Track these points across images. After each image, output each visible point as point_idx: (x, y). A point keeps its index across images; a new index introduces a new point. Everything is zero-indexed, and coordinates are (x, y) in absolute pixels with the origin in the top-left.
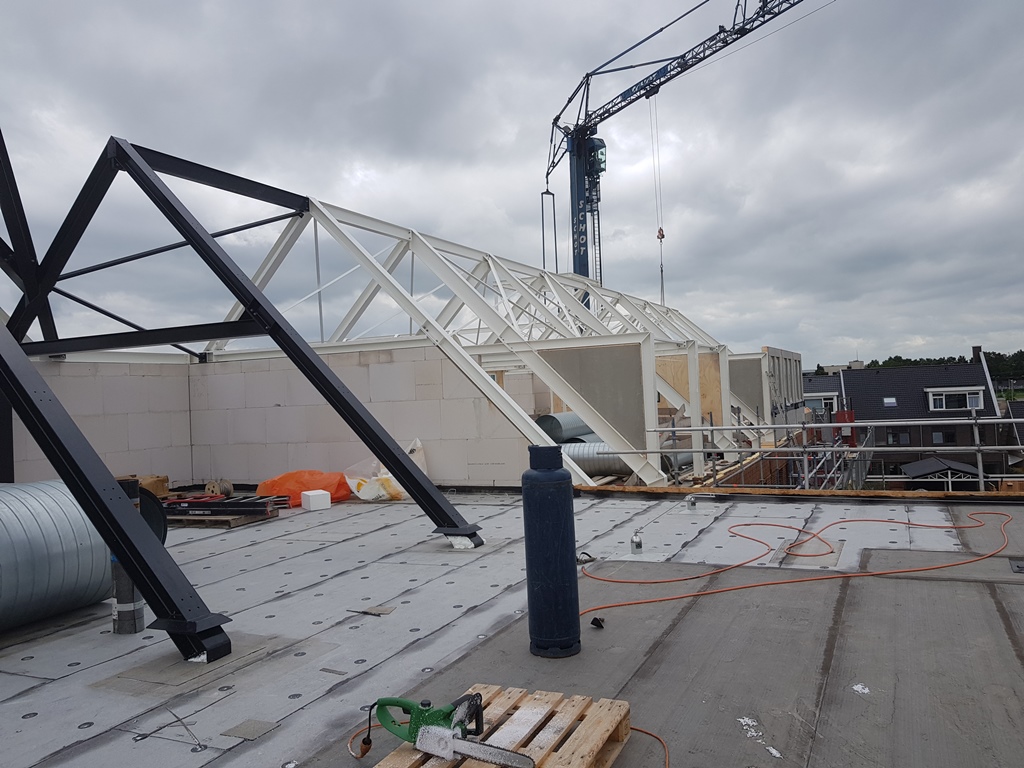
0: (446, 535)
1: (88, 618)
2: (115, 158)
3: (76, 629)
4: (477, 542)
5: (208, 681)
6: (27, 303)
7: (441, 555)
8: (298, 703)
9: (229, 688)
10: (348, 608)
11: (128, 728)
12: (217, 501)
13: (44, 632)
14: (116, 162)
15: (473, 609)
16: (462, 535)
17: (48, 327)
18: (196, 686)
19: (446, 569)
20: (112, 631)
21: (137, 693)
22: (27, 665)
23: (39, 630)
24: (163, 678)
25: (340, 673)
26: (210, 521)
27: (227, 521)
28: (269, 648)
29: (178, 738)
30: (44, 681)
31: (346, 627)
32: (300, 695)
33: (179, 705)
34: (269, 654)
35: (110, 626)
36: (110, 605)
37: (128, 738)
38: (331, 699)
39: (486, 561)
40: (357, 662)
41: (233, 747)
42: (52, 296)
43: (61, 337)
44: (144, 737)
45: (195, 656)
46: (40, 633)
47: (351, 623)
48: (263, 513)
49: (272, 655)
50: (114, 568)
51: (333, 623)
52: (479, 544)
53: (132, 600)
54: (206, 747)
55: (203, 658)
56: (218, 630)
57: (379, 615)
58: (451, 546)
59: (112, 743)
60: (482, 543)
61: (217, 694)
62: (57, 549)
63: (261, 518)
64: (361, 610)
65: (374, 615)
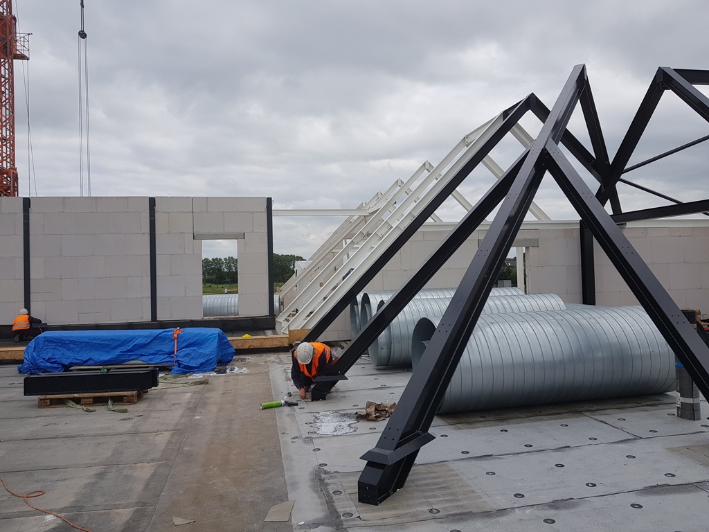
1: (658, 402)
2: (662, 81)
3: (650, 408)
6: (603, 190)
11: (703, 487)
14: (663, 84)
17: (616, 205)
20: (676, 414)
22: (621, 424)
23: (626, 403)
30: (635, 437)
35: (675, 411)
36: (674, 398)
37: (703, 495)
42: (619, 185)
43: (624, 211)
46: (626, 405)
50: (678, 371)
53: (692, 396)
62: (637, 352)
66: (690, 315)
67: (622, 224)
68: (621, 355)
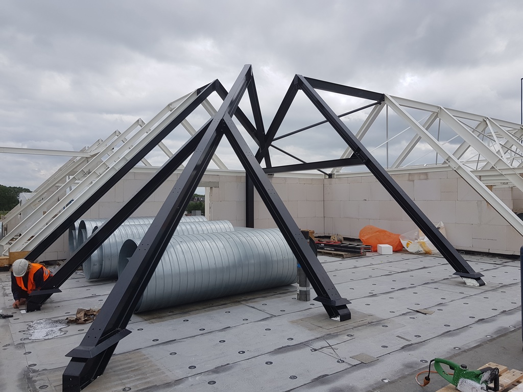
0: (461, 277)
1: (286, 291)
2: (297, 84)
3: (282, 295)
4: (481, 283)
5: (341, 330)
7: (458, 287)
8: (386, 351)
9: (352, 336)
10: (408, 307)
11: (308, 345)
12: (337, 244)
13: (269, 294)
14: (297, 86)
15: (481, 321)
16: (472, 278)
17: (268, 162)
18: (336, 331)
19: (463, 296)
20: (297, 298)
21: (311, 330)
22: (264, 307)
24: (320, 325)
25: (407, 340)
26: (334, 254)
27: (342, 255)
28: (369, 320)
29: (331, 354)
30: (272, 316)
31: (408, 317)
32: (387, 347)
33: (329, 339)
34: (369, 323)
35: (296, 296)
36: (296, 287)
37: (308, 349)
38: (403, 352)
39: (488, 294)
40: (416, 336)
41: (357, 365)
43: (273, 166)
44: (316, 350)
45: (334, 317)
47: (410, 315)
48: (359, 253)
49: (370, 324)
50: (299, 270)
51: (401, 314)
52: (482, 284)
53: (306, 286)
54: (344, 362)
55: (338, 319)
56: (345, 307)
57: (425, 314)
58: (465, 283)
59: (302, 350)
60: (484, 284)
61: (346, 338)
62: (275, 259)
63: (358, 255)
64: (415, 310)
65: (423, 313)
66: (306, 234)
67: (272, 175)
68: (266, 261)
